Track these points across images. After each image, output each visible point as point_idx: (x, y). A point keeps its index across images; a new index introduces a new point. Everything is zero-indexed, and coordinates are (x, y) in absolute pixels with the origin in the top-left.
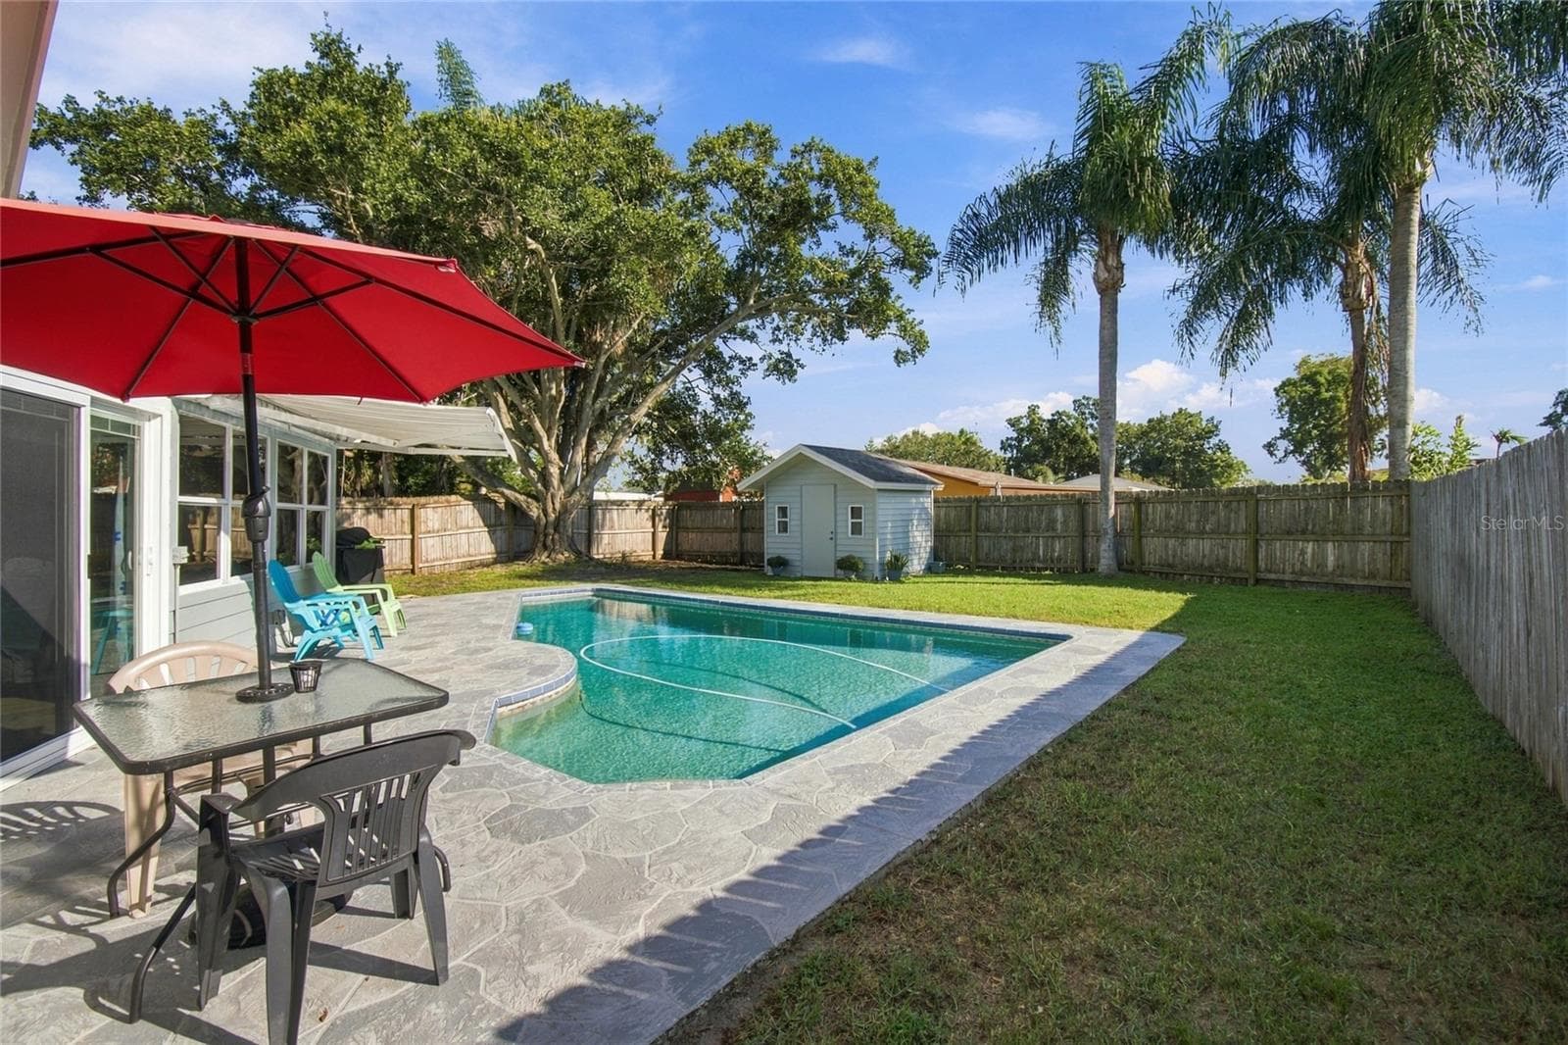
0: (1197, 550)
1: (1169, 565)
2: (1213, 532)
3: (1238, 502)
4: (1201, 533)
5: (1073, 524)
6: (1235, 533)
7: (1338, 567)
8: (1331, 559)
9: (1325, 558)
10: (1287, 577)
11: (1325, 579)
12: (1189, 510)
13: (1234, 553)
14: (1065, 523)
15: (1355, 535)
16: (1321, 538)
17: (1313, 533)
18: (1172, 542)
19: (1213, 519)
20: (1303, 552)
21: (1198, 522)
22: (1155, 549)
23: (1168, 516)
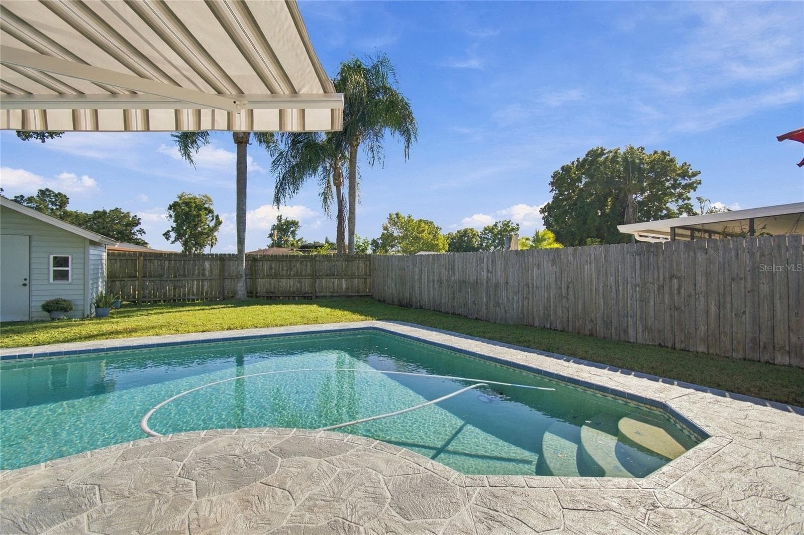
0: (286, 284)
1: (272, 293)
2: (294, 275)
3: (306, 261)
4: (289, 277)
5: (216, 271)
6: (305, 276)
7: (347, 288)
8: (344, 286)
9: (342, 286)
10: (328, 294)
11: (342, 294)
12: (282, 265)
13: (305, 285)
14: (211, 270)
15: (352, 277)
16: (340, 277)
17: (337, 275)
18: (273, 281)
19: (295, 269)
20: (333, 283)
21: (287, 270)
22: (263, 284)
23: (271, 268)
